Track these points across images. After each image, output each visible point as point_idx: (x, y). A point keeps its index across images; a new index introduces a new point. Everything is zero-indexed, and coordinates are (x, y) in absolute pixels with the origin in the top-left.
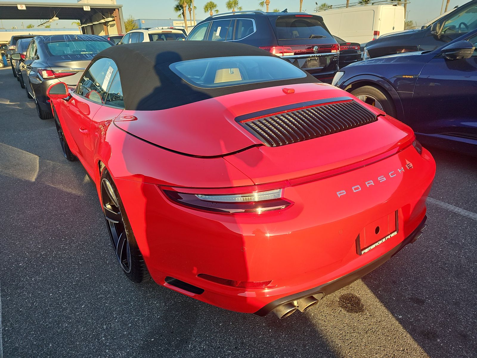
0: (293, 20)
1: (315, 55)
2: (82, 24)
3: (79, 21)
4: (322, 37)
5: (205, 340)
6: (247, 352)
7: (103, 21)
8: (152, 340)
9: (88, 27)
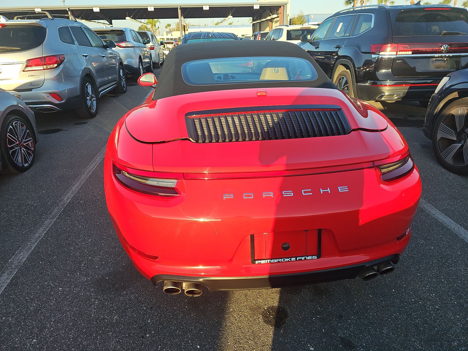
0: (422, 14)
1: (443, 55)
2: (253, 21)
3: (251, 18)
4: (459, 34)
5: (137, 293)
6: (156, 314)
7: (269, 18)
8: (107, 278)
9: (258, 23)
